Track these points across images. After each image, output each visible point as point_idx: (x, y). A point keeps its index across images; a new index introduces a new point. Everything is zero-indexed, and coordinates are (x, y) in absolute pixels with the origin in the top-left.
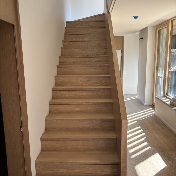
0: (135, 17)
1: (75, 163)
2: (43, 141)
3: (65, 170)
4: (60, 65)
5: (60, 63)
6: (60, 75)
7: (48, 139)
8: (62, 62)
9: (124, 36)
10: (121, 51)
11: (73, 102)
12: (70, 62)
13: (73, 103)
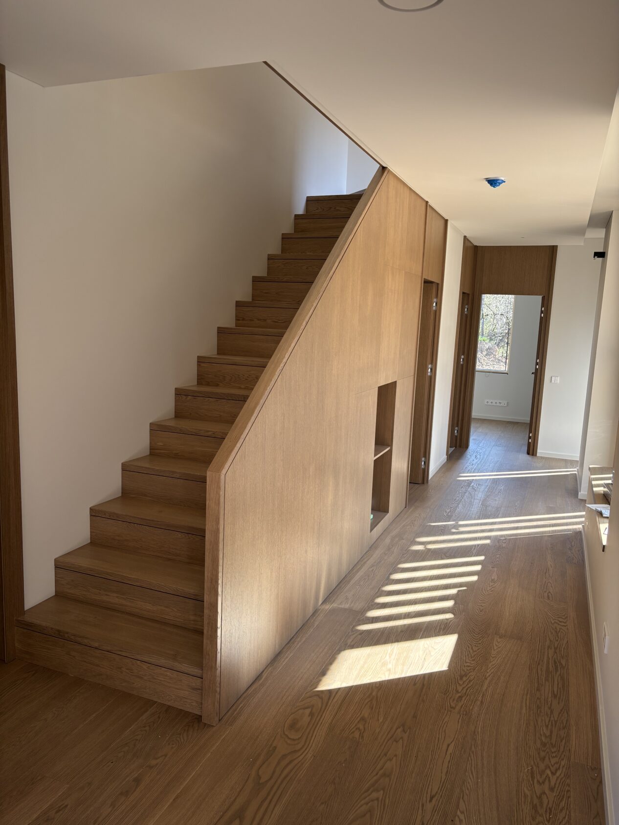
0: (493, 182)
1: (138, 584)
2: (94, 518)
3: (117, 597)
4: (236, 326)
5: (239, 320)
6: (224, 354)
7: (105, 514)
8: (243, 320)
9: (557, 246)
10: (543, 299)
11: (209, 431)
12: (265, 320)
13: (210, 433)
